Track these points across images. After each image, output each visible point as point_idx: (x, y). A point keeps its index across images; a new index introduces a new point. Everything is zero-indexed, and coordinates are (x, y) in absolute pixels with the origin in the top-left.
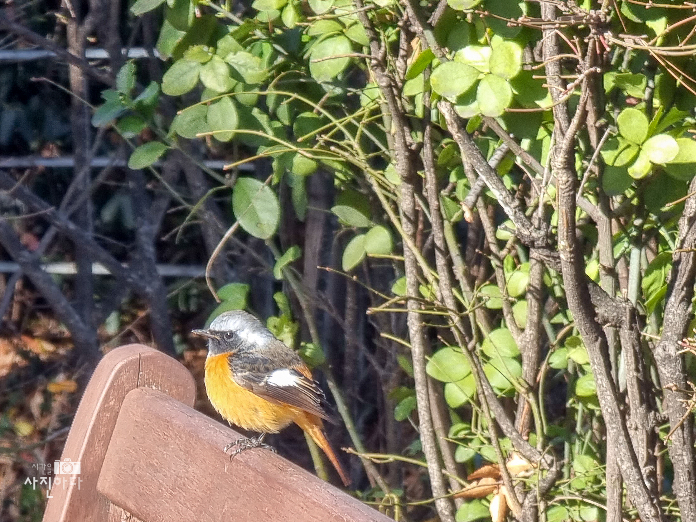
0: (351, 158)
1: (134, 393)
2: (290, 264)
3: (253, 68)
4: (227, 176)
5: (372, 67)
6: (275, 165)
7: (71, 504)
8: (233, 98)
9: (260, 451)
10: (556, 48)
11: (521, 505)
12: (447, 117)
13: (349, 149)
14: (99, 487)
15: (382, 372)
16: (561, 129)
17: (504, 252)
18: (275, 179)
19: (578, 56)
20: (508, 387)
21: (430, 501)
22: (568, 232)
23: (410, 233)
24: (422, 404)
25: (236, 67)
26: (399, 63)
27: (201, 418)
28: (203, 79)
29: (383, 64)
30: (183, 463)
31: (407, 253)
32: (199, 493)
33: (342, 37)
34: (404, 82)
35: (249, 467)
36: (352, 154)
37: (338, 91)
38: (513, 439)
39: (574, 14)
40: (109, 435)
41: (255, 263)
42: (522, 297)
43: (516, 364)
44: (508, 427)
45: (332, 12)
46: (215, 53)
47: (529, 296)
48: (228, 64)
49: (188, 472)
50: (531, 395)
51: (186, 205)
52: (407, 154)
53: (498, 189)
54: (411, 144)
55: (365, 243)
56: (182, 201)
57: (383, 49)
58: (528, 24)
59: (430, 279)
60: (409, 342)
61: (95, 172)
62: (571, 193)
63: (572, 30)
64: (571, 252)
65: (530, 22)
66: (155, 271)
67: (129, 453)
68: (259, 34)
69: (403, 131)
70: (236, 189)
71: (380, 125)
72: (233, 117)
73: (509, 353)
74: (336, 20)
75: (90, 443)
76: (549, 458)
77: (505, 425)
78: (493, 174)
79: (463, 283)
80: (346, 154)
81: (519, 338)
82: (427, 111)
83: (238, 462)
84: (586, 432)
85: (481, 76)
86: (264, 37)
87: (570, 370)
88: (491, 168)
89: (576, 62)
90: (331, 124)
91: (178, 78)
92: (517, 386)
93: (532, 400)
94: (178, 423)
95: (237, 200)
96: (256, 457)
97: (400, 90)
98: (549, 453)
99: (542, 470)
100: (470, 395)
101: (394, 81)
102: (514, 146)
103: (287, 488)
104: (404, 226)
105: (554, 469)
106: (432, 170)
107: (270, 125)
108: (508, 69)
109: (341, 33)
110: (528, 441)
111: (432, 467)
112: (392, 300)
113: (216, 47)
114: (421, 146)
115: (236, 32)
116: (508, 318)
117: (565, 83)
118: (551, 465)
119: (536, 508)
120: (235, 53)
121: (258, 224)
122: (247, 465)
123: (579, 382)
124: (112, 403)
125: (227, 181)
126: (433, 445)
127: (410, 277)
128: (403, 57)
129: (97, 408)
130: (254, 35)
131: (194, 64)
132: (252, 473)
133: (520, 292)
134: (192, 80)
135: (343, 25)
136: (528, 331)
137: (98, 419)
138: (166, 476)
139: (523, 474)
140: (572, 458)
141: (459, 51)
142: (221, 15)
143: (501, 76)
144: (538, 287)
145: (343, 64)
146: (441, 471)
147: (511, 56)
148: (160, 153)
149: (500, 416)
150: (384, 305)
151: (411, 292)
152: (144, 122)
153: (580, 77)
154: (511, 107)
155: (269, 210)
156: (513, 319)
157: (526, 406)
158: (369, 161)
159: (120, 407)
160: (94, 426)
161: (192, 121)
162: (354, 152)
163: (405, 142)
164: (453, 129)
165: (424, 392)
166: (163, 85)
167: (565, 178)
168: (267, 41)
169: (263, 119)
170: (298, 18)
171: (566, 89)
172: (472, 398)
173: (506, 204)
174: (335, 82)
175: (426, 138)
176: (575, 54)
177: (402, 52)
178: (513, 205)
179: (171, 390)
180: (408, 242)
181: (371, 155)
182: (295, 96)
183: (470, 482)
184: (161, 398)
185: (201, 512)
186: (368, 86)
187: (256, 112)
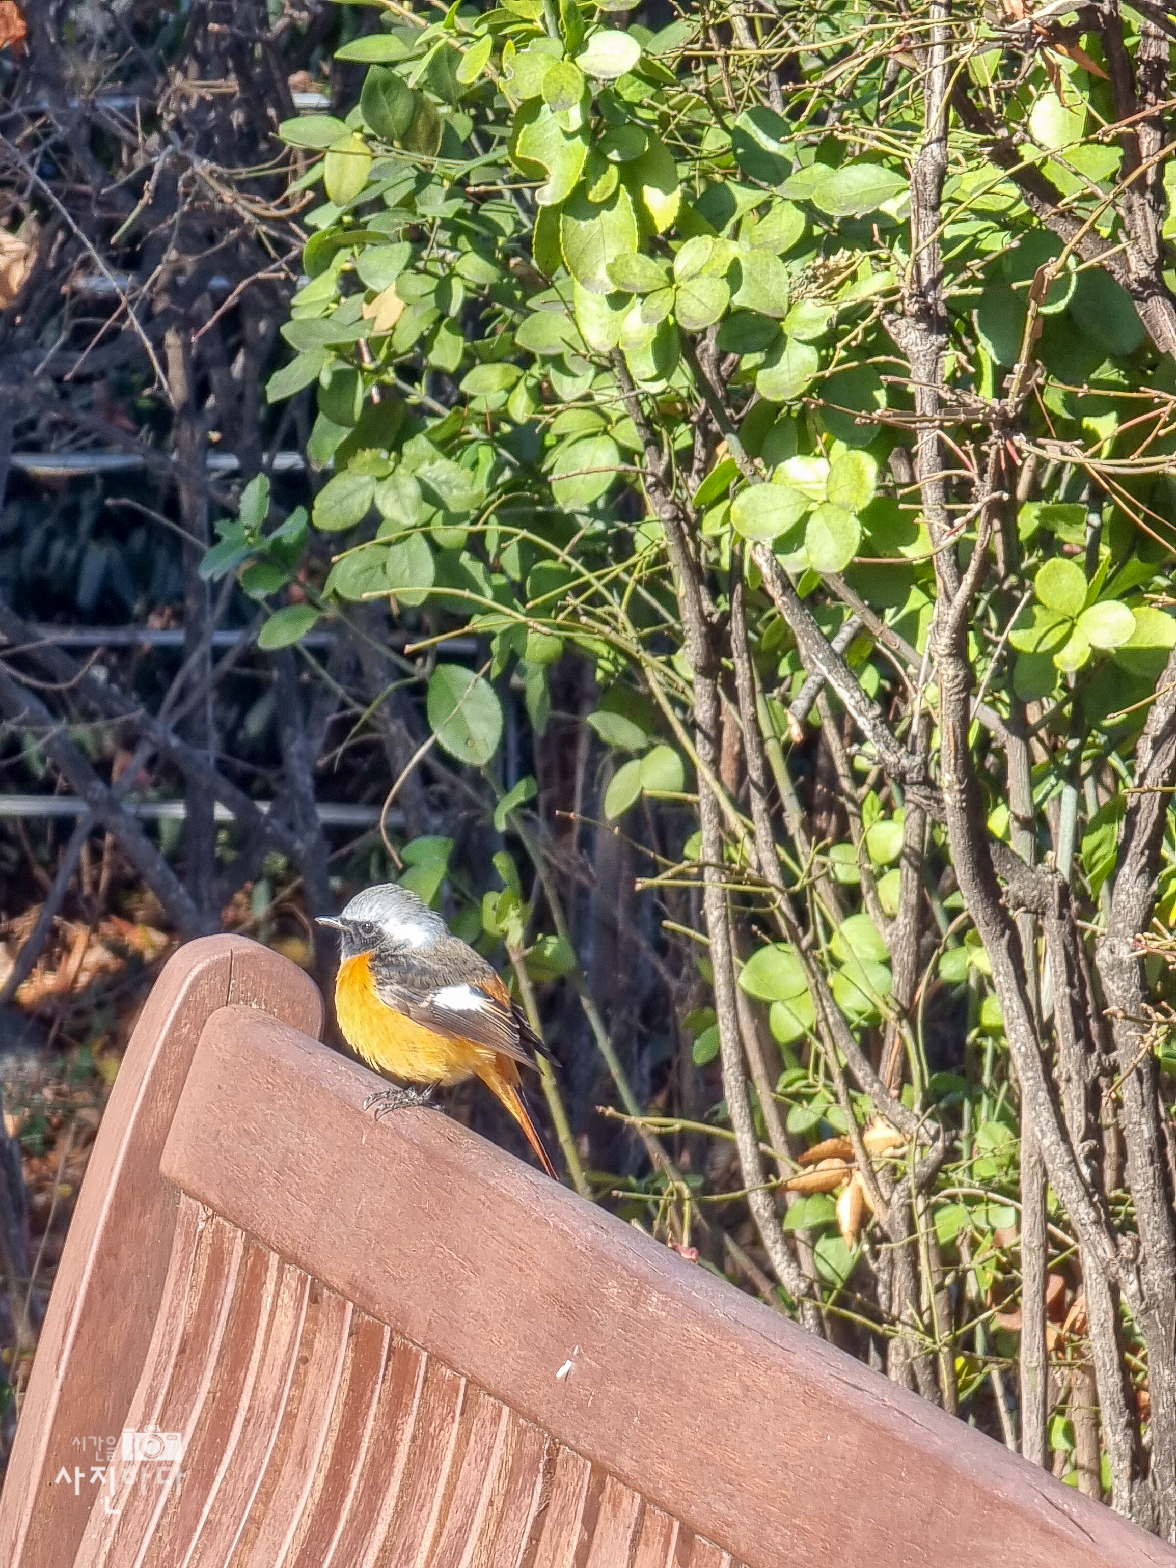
0: (613, 636)
1: (221, 1013)
2: (522, 805)
3: (459, 487)
4: (419, 661)
5: (649, 488)
6: (495, 645)
7: (118, 1195)
8: (428, 537)
9: (421, 1112)
10: (938, 460)
11: (888, 1204)
12: (766, 570)
13: (611, 620)
14: (163, 1167)
15: (674, 985)
16: (946, 592)
17: (864, 790)
18: (496, 668)
19: (973, 473)
20: (869, 1009)
21: (739, 1194)
22: (956, 759)
23: (709, 758)
24: (726, 1037)
25: (433, 485)
26: (693, 482)
27: (326, 1056)
28: (379, 503)
29: (665, 482)
30: (296, 1130)
31: (703, 791)
32: (321, 1178)
33: (606, 437)
34: (699, 512)
35: (401, 1135)
36: (615, 629)
37: (600, 526)
38: (875, 1095)
39: (963, 405)
40: (181, 1081)
41: (470, 804)
42: (894, 864)
43: (884, 971)
44: (866, 1075)
45: (588, 397)
46: (398, 462)
47: (904, 862)
48: (419, 480)
49: (303, 1143)
50: (904, 1022)
51: (357, 708)
52: (703, 629)
53: (847, 688)
54: (711, 614)
55: (641, 773)
56: (350, 700)
57: (665, 458)
58: (889, 420)
59: (741, 832)
60: (706, 934)
61: (218, 653)
62: (962, 695)
63: (962, 431)
64: (961, 792)
65: (893, 418)
66: (314, 815)
67: (210, 1111)
68: (475, 431)
69: (697, 592)
70: (432, 682)
71: (666, 583)
72: (428, 568)
73: (872, 953)
74: (597, 410)
75: (149, 1096)
76: (932, 1126)
77: (861, 1072)
78: (839, 663)
79: (800, 840)
80: (607, 629)
81: (888, 931)
82: (737, 560)
83: (383, 1127)
84: (1000, 1085)
85: (813, 507)
86: (484, 436)
87: (973, 983)
88: (836, 655)
89: (969, 483)
90: (581, 580)
91: (340, 502)
92: (883, 1010)
93: (906, 1031)
94: (290, 1063)
95: (433, 700)
96: (413, 1121)
97: (695, 527)
98: (932, 1117)
99: (923, 1146)
100: (807, 1024)
101: (684, 511)
102: (871, 620)
103: (460, 1171)
104: (699, 746)
105: (939, 1144)
106: (745, 656)
107: (488, 580)
108: (855, 495)
109: (605, 432)
110: (899, 1097)
111: (743, 1139)
112: (678, 868)
113: (400, 454)
114: (726, 617)
115: (436, 429)
116: (868, 898)
117: (951, 516)
118: (935, 1138)
119: (910, 1206)
120: (432, 463)
121: (468, 740)
122: (397, 1133)
123: (986, 1003)
124: (185, 1030)
125: (420, 670)
126: (745, 1103)
127: (707, 832)
128: (698, 472)
129: (162, 1038)
130: (468, 433)
131: (366, 479)
132: (405, 1146)
133: (893, 854)
134: (361, 505)
135: (607, 418)
136: (901, 920)
137: (162, 1056)
138: (269, 1149)
139: (890, 1151)
140: (974, 1127)
141: (781, 465)
142: (413, 400)
143: (843, 507)
144: (917, 847)
145: (607, 480)
146: (757, 1145)
147: (860, 473)
148: (310, 623)
149: (853, 1056)
150: (664, 875)
151: (709, 854)
152: (282, 573)
153: (976, 507)
154: (859, 554)
155: (487, 719)
156: (876, 899)
157: (897, 1040)
158: (642, 640)
159: (198, 1036)
160: (156, 1066)
161: (362, 572)
162: (620, 626)
163: (701, 611)
164: (774, 591)
165: (730, 1017)
166: (314, 513)
167: (951, 672)
168: (487, 443)
169: (476, 569)
170: (533, 407)
171: (951, 525)
172: (811, 1029)
173: (861, 713)
174: (594, 512)
175: (735, 605)
176: (967, 469)
177: (697, 465)
178: (871, 714)
179: (282, 1009)
180: (705, 773)
181: (647, 631)
182: (524, 533)
183: (805, 1165)
184: (264, 1023)
185: (324, 1210)
186: (647, 519)
187: (465, 558)
